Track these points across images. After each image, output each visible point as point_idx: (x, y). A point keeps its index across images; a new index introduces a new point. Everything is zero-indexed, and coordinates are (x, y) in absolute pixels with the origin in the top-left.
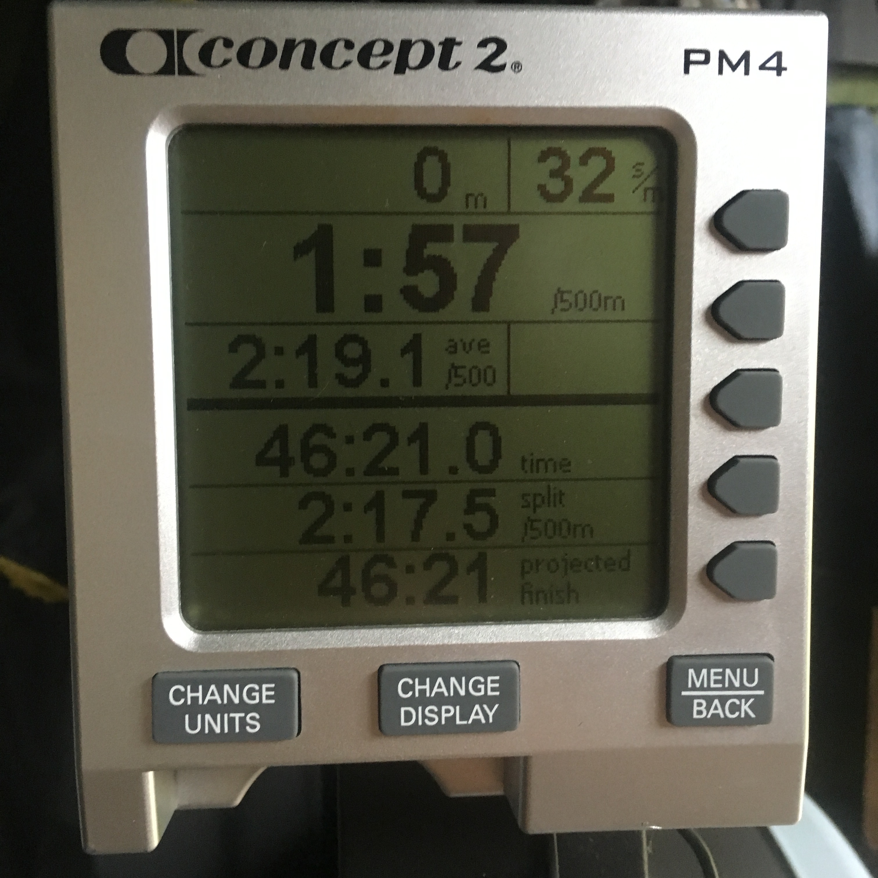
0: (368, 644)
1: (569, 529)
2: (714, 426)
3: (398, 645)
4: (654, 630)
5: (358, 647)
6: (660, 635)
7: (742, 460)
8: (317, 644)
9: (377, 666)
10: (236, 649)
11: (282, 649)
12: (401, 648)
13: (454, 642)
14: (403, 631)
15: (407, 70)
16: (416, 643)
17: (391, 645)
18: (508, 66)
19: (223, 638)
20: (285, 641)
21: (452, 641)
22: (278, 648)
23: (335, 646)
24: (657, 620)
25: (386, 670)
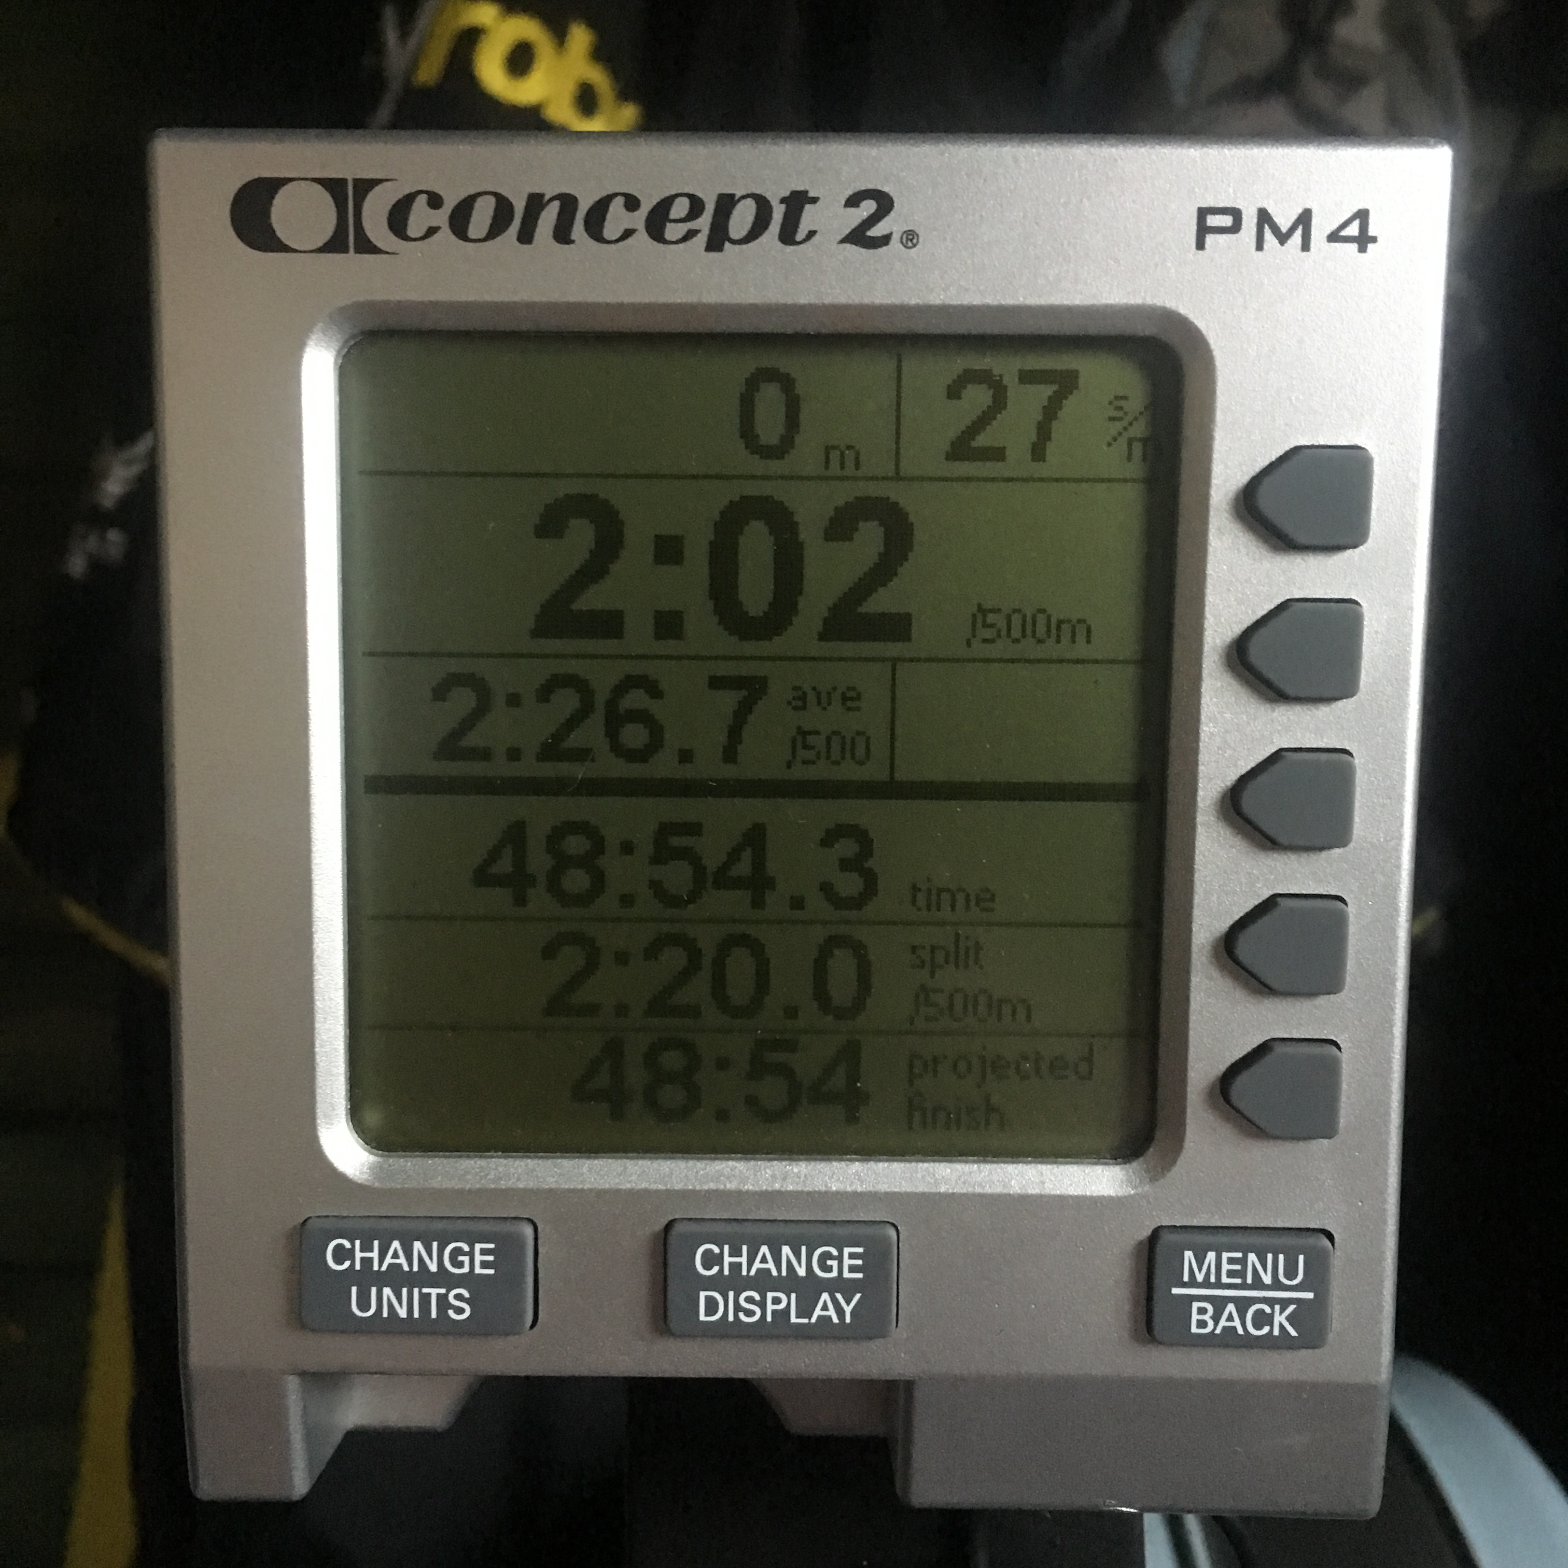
0: (649, 1185)
1: (990, 1007)
2: (1238, 843)
3: (698, 1188)
4: (1130, 1182)
5: (633, 1189)
6: (1140, 1190)
7: (1283, 902)
8: (566, 1182)
9: (664, 1222)
10: (437, 1183)
11: (508, 1186)
12: (703, 1193)
13: (790, 1188)
14: (708, 1166)
15: (727, 245)
16: (728, 1186)
17: (686, 1188)
18: (896, 237)
19: (414, 1166)
20: (514, 1174)
21: (787, 1186)
22: (503, 1184)
23: (596, 1185)
24: (1135, 1164)
25: (679, 1228)
